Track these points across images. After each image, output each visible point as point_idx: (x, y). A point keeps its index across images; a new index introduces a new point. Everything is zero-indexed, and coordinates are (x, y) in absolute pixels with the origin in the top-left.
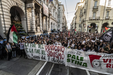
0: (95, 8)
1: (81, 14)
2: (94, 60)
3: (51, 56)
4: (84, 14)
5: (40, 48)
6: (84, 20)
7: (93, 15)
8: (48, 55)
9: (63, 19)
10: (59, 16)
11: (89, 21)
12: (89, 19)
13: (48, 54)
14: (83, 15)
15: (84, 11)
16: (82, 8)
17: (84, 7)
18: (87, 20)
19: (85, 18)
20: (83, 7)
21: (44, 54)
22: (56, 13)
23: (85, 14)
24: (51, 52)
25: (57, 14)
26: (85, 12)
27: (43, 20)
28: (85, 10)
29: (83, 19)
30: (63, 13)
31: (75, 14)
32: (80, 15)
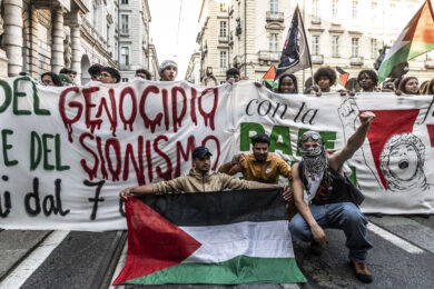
0: (273, 17)
1: (226, 39)
2: (389, 143)
3: (116, 177)
4: (235, 38)
5: (16, 112)
6: (240, 61)
7: (271, 44)
8: (92, 173)
9: (147, 57)
10: (122, 36)
11: (258, 68)
12: (257, 58)
13: (91, 164)
14: (232, 44)
15: (233, 26)
16: (226, 15)
17: (232, 11)
18: (251, 64)
19: (242, 53)
20: (231, 13)
21: (48, 167)
22: (109, 18)
23: (242, 36)
24: (113, 142)
25: (113, 27)
26: (239, 31)
27: (31, 27)
28: (238, 20)
29: (235, 58)
30: (142, 27)
31: (199, 39)
32: (220, 42)
